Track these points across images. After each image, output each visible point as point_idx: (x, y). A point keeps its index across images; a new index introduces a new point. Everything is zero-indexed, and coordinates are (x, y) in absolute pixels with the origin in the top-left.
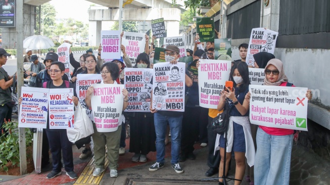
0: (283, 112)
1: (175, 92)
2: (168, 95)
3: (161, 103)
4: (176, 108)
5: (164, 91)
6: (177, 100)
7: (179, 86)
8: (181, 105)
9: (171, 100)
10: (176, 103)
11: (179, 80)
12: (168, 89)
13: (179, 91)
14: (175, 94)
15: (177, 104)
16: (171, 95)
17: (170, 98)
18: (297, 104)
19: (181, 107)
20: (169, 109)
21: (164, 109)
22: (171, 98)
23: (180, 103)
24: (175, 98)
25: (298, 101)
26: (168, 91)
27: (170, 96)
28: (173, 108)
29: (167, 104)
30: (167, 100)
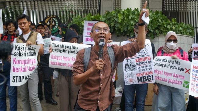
0: (175, 75)
1: (144, 66)
2: (138, 70)
3: (132, 78)
4: (147, 81)
5: (134, 66)
6: (147, 73)
7: (147, 60)
8: (151, 77)
9: (142, 74)
10: (146, 76)
11: (146, 55)
12: (137, 64)
13: (148, 65)
14: (145, 68)
15: (148, 77)
16: (141, 69)
17: (140, 72)
18: (186, 72)
19: (152, 79)
20: (140, 82)
21: (136, 82)
22: (142, 72)
23: (151, 75)
24: (145, 71)
25: (186, 71)
26: (137, 67)
27: (140, 71)
28: (144, 81)
29: (138, 78)
30: (138, 75)
